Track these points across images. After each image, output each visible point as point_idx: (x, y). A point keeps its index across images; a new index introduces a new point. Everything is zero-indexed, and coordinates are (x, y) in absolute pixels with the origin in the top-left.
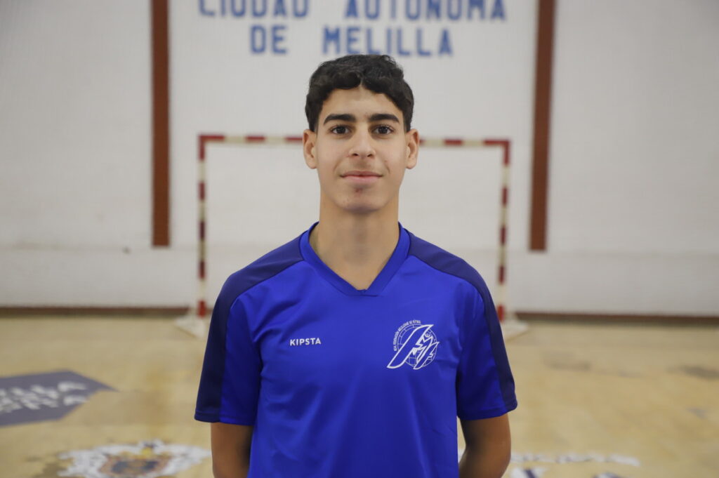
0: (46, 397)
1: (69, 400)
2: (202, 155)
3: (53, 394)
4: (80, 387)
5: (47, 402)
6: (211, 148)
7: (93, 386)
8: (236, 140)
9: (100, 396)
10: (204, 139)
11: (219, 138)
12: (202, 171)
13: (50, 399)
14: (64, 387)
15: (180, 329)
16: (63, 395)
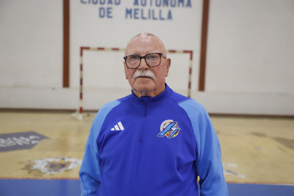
0: (25, 141)
1: (33, 142)
2: (81, 54)
3: (28, 140)
4: (38, 137)
5: (26, 143)
6: (85, 52)
7: (42, 137)
8: (94, 49)
9: (44, 141)
10: (82, 49)
11: (88, 48)
12: (81, 60)
13: (27, 142)
14: (32, 137)
15: (73, 117)
16: (31, 140)
